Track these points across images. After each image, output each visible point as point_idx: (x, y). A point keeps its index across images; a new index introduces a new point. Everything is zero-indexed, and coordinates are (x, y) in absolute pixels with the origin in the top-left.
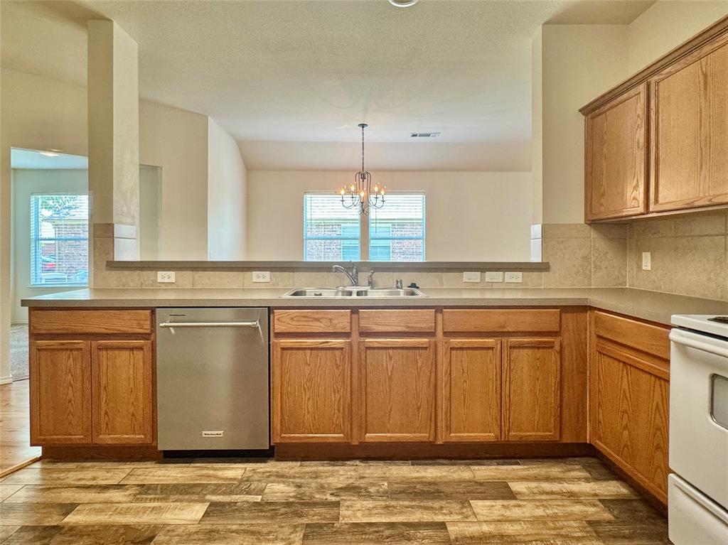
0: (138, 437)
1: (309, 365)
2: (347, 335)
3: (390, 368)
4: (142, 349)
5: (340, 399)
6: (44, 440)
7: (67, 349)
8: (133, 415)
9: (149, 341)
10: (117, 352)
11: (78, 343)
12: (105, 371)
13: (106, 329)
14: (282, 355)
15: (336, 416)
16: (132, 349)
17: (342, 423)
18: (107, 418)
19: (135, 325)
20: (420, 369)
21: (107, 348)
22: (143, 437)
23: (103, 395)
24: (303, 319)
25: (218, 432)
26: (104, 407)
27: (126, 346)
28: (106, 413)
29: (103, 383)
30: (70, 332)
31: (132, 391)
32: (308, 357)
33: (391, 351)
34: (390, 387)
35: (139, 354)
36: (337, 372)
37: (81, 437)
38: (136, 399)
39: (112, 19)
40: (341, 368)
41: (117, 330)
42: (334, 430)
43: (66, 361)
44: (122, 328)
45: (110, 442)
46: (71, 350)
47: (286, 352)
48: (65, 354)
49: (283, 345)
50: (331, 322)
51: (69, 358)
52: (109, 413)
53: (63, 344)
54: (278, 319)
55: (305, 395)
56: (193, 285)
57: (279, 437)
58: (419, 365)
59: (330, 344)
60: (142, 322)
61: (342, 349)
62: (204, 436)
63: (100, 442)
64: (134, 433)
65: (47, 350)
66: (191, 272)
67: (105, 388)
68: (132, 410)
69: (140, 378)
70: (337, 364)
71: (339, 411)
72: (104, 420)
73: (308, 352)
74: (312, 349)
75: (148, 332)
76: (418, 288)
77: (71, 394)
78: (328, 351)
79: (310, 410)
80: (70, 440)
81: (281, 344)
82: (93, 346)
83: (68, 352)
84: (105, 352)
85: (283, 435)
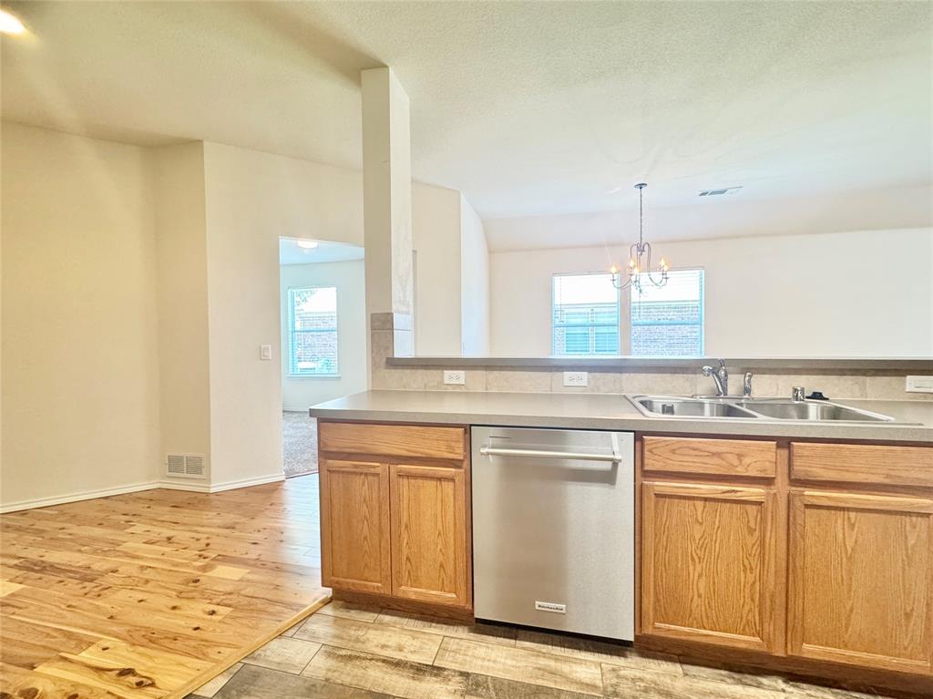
0: (448, 597)
1: (701, 524)
2: (767, 481)
3: (850, 544)
4: (453, 480)
5: (754, 583)
6: (337, 582)
7: (361, 474)
8: (442, 566)
9: (462, 470)
10: (420, 482)
11: (374, 467)
12: (406, 506)
13: (408, 451)
14: (656, 504)
15: (747, 608)
16: (440, 479)
17: (757, 618)
18: (409, 564)
19: (443, 448)
20: (912, 549)
21: (409, 476)
22: (454, 596)
23: (405, 535)
24: (692, 452)
25: (557, 605)
26: (405, 551)
27: (431, 473)
28: (408, 559)
29: (405, 519)
30: (363, 451)
31: (439, 533)
32: (699, 513)
33: (852, 515)
34: (850, 572)
35: (448, 487)
36: (751, 540)
37: (380, 585)
38: (446, 545)
39: (388, 64)
40: (757, 533)
41: (422, 453)
42: (744, 630)
43: (361, 487)
44: (427, 451)
45: (413, 597)
46: (366, 474)
47: (662, 500)
48: (359, 480)
49: (658, 491)
50: (741, 461)
51: (363, 484)
52: (411, 558)
53: (356, 467)
54: (651, 451)
55: (694, 570)
56: (487, 389)
57: (651, 627)
58: (912, 542)
59: (739, 494)
60: (453, 444)
61: (760, 503)
62: (537, 608)
63: (400, 595)
64: (443, 589)
65: (339, 472)
66: (484, 372)
67: (406, 526)
68: (441, 558)
69: (450, 517)
70: (749, 527)
71: (753, 600)
72: (405, 567)
73: (700, 504)
74: (706, 499)
75: (462, 458)
76: (827, 399)
77: (366, 530)
78: (734, 505)
79: (702, 591)
80: (366, 586)
81: (656, 488)
82: (392, 470)
83: (362, 477)
84: (405, 480)
85: (657, 624)
